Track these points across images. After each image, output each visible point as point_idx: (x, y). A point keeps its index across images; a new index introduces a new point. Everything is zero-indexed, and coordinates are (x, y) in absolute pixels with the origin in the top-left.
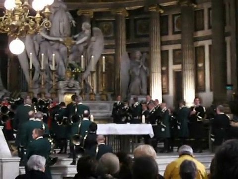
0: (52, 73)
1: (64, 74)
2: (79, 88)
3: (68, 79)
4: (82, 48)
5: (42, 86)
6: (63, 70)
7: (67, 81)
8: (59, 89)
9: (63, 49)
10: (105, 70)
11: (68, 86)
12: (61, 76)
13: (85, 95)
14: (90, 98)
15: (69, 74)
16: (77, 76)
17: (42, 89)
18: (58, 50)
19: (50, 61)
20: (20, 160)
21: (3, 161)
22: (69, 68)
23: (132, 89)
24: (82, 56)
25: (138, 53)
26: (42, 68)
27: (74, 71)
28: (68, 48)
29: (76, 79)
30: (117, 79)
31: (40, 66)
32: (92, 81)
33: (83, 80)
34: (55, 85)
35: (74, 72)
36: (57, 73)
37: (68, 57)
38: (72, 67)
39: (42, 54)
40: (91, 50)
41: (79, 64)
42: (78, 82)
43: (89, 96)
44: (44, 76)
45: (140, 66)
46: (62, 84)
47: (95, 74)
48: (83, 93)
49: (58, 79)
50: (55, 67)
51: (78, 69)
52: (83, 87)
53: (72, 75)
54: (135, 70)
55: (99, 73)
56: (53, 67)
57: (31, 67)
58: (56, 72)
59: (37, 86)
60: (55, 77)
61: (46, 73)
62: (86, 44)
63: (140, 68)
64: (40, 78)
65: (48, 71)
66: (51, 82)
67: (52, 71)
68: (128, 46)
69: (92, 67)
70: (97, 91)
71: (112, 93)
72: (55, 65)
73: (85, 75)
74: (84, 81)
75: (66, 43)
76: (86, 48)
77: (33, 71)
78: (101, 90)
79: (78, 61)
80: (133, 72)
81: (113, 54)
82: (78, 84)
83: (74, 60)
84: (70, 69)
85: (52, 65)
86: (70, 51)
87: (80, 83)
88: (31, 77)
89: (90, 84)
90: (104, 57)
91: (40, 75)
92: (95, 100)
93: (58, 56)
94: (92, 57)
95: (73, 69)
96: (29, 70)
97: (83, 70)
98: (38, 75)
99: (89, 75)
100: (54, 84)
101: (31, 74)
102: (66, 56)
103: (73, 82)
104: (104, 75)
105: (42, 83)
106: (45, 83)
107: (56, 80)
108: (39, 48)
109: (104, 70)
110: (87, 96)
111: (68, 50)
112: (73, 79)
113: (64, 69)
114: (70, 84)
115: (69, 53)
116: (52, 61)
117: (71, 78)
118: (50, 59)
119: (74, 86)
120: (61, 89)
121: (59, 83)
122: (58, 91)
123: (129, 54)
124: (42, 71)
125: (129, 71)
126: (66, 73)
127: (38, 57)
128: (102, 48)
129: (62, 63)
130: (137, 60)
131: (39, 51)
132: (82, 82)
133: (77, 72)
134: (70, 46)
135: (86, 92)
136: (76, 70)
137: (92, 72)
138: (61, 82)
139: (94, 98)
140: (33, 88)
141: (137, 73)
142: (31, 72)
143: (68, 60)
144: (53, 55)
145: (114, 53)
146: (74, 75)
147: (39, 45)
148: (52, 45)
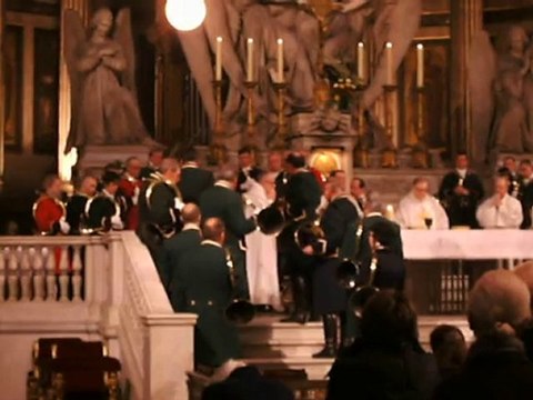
0: (277, 91)
1: (310, 94)
2: (353, 132)
3: (322, 107)
4: (358, 22)
5: (250, 129)
6: (307, 86)
7: (317, 113)
8: (295, 137)
9: (307, 25)
10: (425, 83)
11: (321, 128)
12: (300, 100)
13: (368, 152)
14: (382, 160)
15: (323, 94)
16: (346, 100)
17: (251, 135)
18: (292, 29)
19: (270, 60)
21: (150, 322)
22: (322, 77)
24: (361, 45)
25: (517, 35)
26: (250, 79)
27: (336, 85)
28: (320, 22)
29: (344, 107)
30: (458, 109)
31: (245, 73)
32: (387, 113)
33: (362, 111)
34: (285, 125)
35: (338, 88)
36: (290, 93)
37: (321, 46)
38: (330, 74)
39: (250, 41)
40: (386, 26)
41: (353, 68)
42: (348, 117)
43: (379, 156)
44: (255, 101)
45: (523, 71)
46: (303, 122)
47: (394, 96)
48: (364, 147)
49: (293, 108)
50: (285, 76)
51: (348, 80)
52: (361, 131)
53: (333, 96)
54: (508, 81)
55: (407, 93)
56: (278, 77)
57: (219, 76)
58: (287, 88)
59: (236, 127)
60: (286, 104)
61: (260, 93)
62: (370, 11)
63: (525, 77)
64: (244, 106)
65: (266, 86)
66: (274, 119)
67: (277, 87)
68: (489, 19)
69: (388, 75)
71: (444, 149)
72: (286, 69)
73: (368, 97)
74: (366, 114)
75: (314, 10)
76: (370, 21)
77: (223, 87)
78: (412, 140)
79: (346, 60)
80: (504, 90)
81: (446, 40)
82: (349, 122)
84: (327, 80)
85: (276, 71)
86: (325, 29)
87: (355, 120)
88: (219, 102)
89: (382, 122)
90: (420, 47)
91: (242, 98)
92: (397, 167)
93: (293, 44)
94: (389, 45)
95: (336, 81)
96: (215, 84)
97: (362, 83)
98: (239, 96)
100: (281, 122)
101: (219, 97)
102: (317, 46)
103: (334, 116)
104: (420, 96)
105: (250, 120)
106: (256, 121)
107: (288, 111)
108: (241, 23)
109: (420, 82)
110: (374, 155)
111: (321, 29)
112: (336, 107)
113: (310, 83)
114: (324, 122)
115: (323, 37)
116: (275, 60)
117: (329, 105)
118: (271, 54)
119: (337, 129)
120: (302, 136)
121: (298, 119)
122: (294, 142)
123: (492, 40)
124: (249, 86)
126: (315, 90)
127: (238, 48)
128: (414, 20)
129: (303, 65)
130: (517, 55)
131: (240, 32)
132: (361, 119)
133: (346, 88)
134: (327, 16)
135: (371, 146)
136: (344, 82)
137: (387, 89)
138: (300, 115)
139: (393, 163)
140: (223, 135)
141: (516, 90)
142: (219, 89)
143: (320, 56)
144: (280, 41)
145: (447, 37)
146: (337, 98)
147: (241, 14)
148: (276, 15)
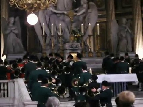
0: (60, 38)
1: (69, 38)
2: (80, 48)
3: (72, 42)
4: (81, 18)
5: (53, 48)
7: (71, 43)
8: (65, 50)
9: (67, 19)
10: (100, 33)
11: (72, 47)
12: (66, 40)
13: (85, 53)
14: (89, 55)
15: (72, 38)
16: (78, 39)
17: (53, 50)
18: (63, 21)
19: (58, 29)
20: (37, 103)
21: (25, 104)
22: (72, 33)
23: (121, 48)
24: (82, 24)
25: (124, 20)
26: (52, 34)
27: (76, 35)
28: (71, 19)
29: (78, 41)
30: (109, 41)
32: (90, 42)
34: (62, 46)
37: (71, 25)
38: (74, 32)
39: (52, 24)
40: (89, 19)
41: (80, 30)
42: (79, 44)
44: (54, 40)
45: (126, 30)
46: (67, 46)
47: (92, 37)
48: (84, 52)
49: (64, 42)
50: (62, 34)
51: (79, 34)
52: (83, 48)
55: (95, 36)
56: (60, 34)
57: (44, 34)
58: (62, 37)
59: (49, 47)
60: (62, 41)
61: (55, 38)
62: (84, 15)
64: (51, 42)
65: (57, 36)
66: (59, 45)
67: (60, 36)
68: (117, 15)
69: (90, 32)
70: (94, 50)
72: (62, 31)
73: (84, 39)
74: (84, 43)
75: (69, 15)
76: (84, 18)
77: (45, 37)
78: (97, 49)
79: (78, 28)
81: (106, 22)
82: (79, 46)
83: (76, 27)
85: (59, 32)
86: (72, 20)
87: (81, 45)
88: (44, 41)
89: (89, 45)
90: (98, 24)
91: (50, 39)
92: (93, 57)
93: (64, 25)
94: (90, 24)
96: (43, 36)
97: (83, 35)
98: (49, 39)
99: (88, 38)
100: (61, 46)
101: (44, 40)
102: (70, 25)
103: (75, 44)
104: (99, 38)
105: (53, 46)
106: (54, 46)
107: (63, 43)
108: (50, 20)
109: (98, 34)
111: (71, 21)
112: (76, 41)
113: (69, 35)
114: (73, 46)
115: (72, 23)
116: (59, 29)
117: (74, 41)
119: (76, 47)
120: (66, 49)
121: (65, 45)
123: (118, 21)
124: (52, 36)
125: (118, 34)
126: (70, 37)
127: (49, 26)
128: (96, 17)
129: (67, 30)
131: (49, 22)
132: (83, 44)
133: (78, 36)
134: (72, 17)
136: (78, 34)
137: (90, 36)
138: (66, 44)
139: (92, 56)
140: (46, 50)
143: (71, 28)
144: (60, 24)
146: (76, 39)
147: (49, 17)
148: (59, 17)
